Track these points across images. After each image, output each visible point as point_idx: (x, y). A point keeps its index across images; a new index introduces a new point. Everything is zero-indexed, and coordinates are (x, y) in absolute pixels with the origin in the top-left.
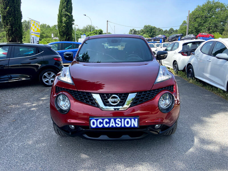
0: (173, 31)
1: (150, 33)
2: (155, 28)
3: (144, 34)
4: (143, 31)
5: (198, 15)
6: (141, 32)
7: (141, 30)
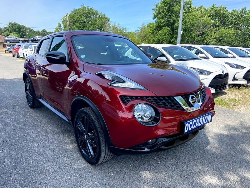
0: (47, 33)
1: (19, 32)
2: (23, 27)
3: (11, 33)
4: (8, 29)
5: (76, 19)
6: (6, 31)
7: (5, 28)
